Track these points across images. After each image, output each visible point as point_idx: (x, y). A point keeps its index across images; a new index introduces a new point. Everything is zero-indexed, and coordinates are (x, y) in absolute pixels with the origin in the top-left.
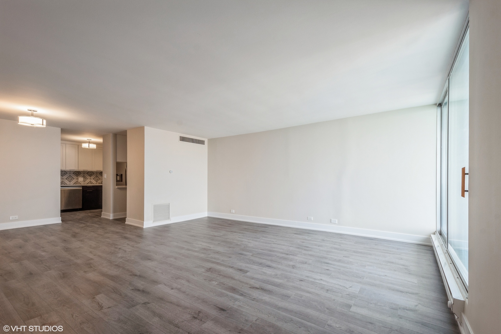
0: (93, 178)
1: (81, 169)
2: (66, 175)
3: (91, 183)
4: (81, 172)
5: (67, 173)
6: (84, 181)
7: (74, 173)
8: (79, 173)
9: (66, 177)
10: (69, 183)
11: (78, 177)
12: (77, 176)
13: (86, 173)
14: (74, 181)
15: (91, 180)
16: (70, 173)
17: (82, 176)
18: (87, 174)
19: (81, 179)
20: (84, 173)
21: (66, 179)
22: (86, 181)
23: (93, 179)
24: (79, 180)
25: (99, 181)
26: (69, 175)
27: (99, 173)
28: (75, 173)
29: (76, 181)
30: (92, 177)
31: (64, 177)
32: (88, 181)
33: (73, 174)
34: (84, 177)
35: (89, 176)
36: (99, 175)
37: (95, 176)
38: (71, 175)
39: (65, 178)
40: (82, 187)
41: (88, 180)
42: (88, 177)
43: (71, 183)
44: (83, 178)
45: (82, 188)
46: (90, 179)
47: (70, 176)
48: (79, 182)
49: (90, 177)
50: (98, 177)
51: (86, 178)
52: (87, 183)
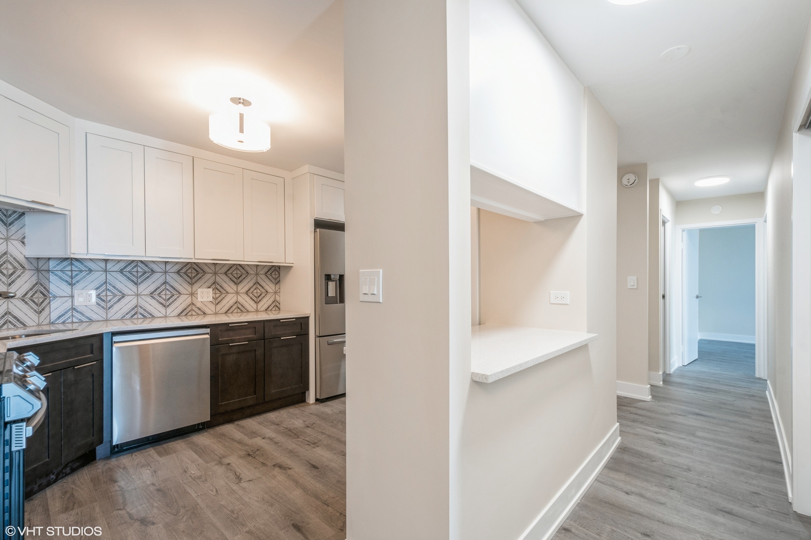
0: (244, 290)
1: (205, 254)
2: (150, 281)
3: (242, 310)
4: (206, 269)
5: (153, 272)
6: (217, 302)
7: (178, 272)
8: (198, 273)
9: (152, 288)
10: (162, 309)
11: (196, 286)
12: (192, 284)
13: (224, 270)
14: (182, 302)
15: (240, 299)
16: (166, 272)
17: (209, 284)
18: (226, 273)
19: (204, 295)
20: (215, 273)
21: (151, 294)
22: (224, 302)
23: (247, 293)
24: (200, 299)
25: (266, 302)
26: (161, 280)
27: (263, 272)
28: (185, 273)
29: (189, 301)
30: (244, 287)
31: (142, 287)
32: (229, 300)
33: (176, 276)
34: (216, 286)
35: (232, 284)
36: (263, 277)
37: (251, 284)
38: (169, 279)
39: (147, 292)
40: (208, 330)
41: (230, 296)
42: (229, 287)
43: (169, 310)
44: (211, 290)
45: (211, 334)
46: (237, 293)
47: (165, 283)
48: (199, 305)
49: (235, 287)
50: (260, 285)
51: (223, 288)
52: (226, 312)
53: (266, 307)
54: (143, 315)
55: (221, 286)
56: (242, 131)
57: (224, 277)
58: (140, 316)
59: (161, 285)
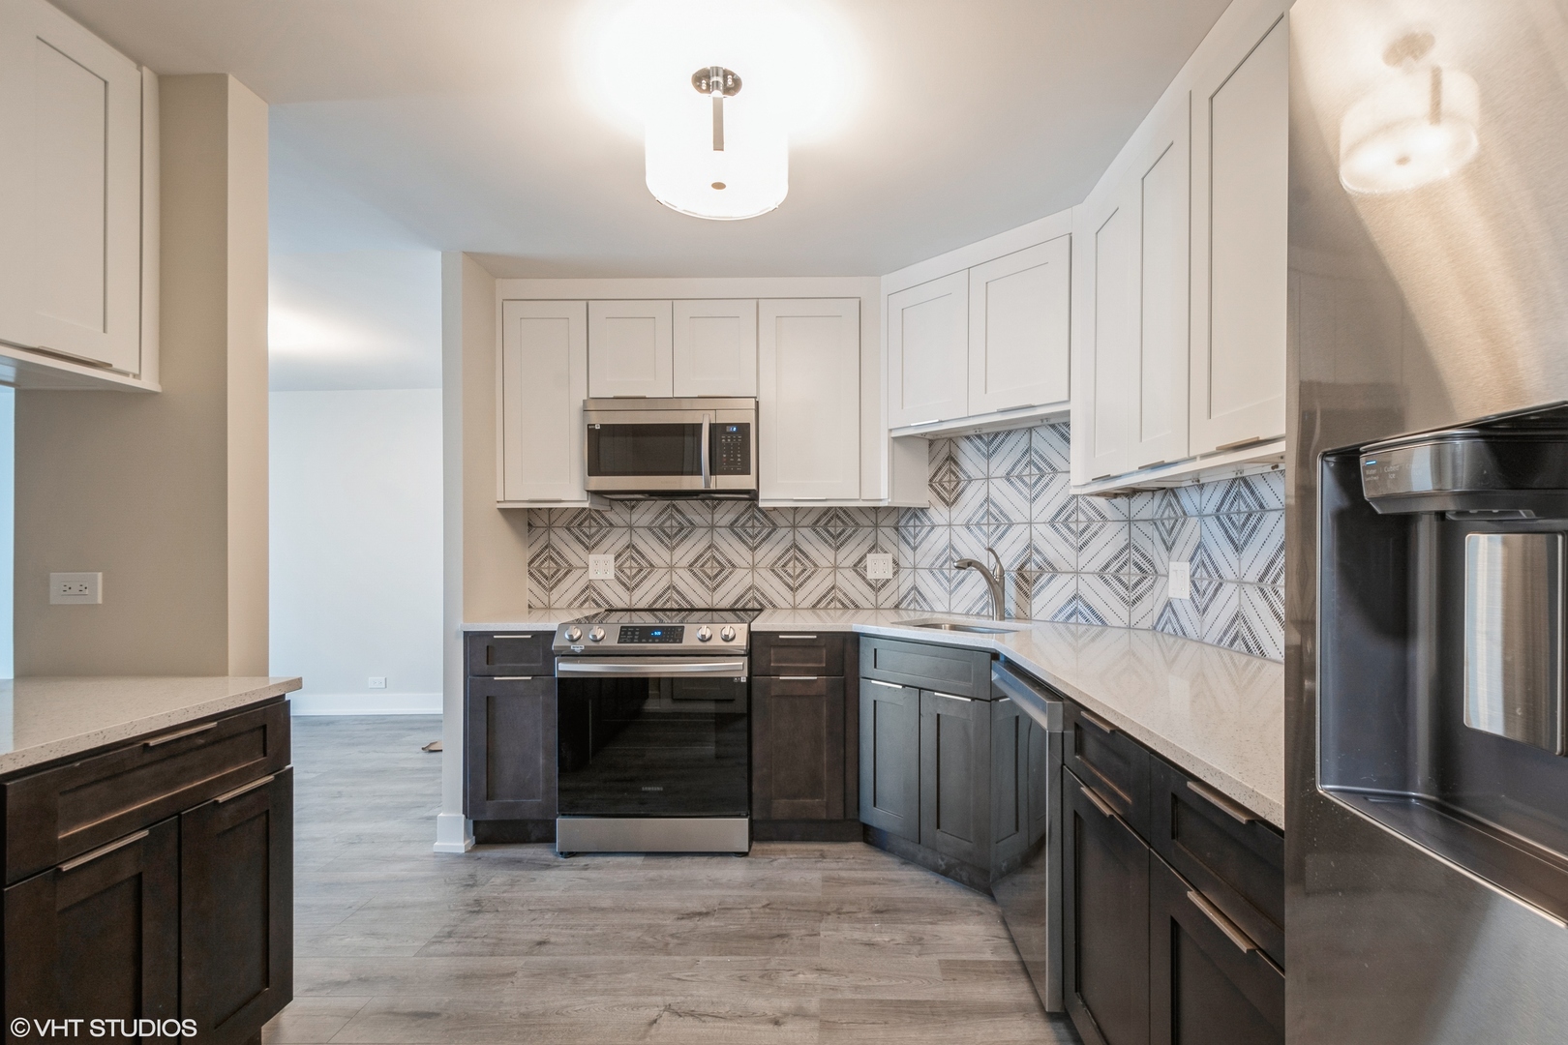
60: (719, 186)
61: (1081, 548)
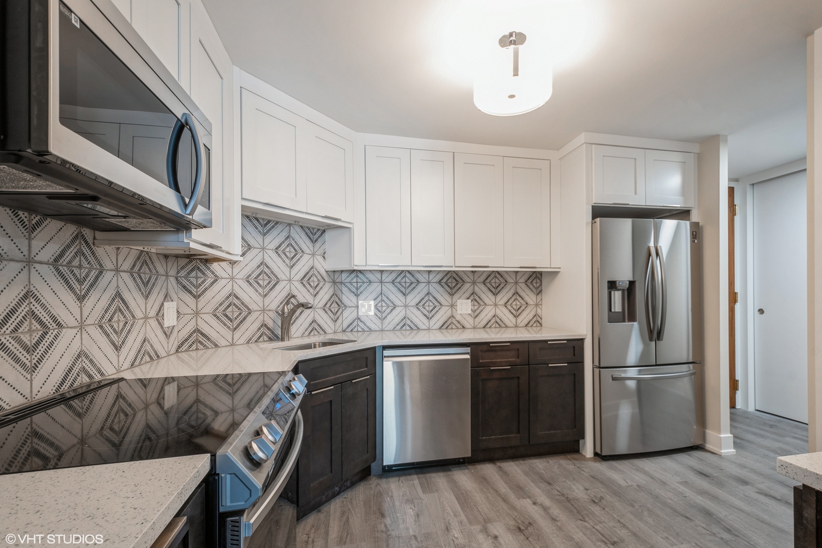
0: (503, 302)
1: (464, 261)
2: (416, 292)
3: (501, 325)
4: (465, 278)
5: (418, 282)
6: (475, 314)
7: (440, 282)
8: (457, 282)
9: (417, 300)
10: (426, 322)
11: (455, 297)
12: (452, 295)
13: (483, 278)
14: (442, 315)
15: (499, 313)
16: (429, 282)
17: (467, 294)
18: (484, 282)
19: (464, 307)
20: (474, 283)
21: (417, 305)
22: (482, 315)
23: (505, 305)
24: (459, 312)
25: (526, 316)
26: (425, 291)
27: (523, 280)
28: (446, 283)
29: (449, 313)
30: (503, 297)
31: (409, 298)
32: (488, 313)
33: (438, 287)
34: (474, 297)
35: (490, 295)
36: (523, 285)
37: (510, 295)
38: (432, 290)
39: (414, 303)
40: (468, 350)
41: (488, 309)
42: (488, 298)
43: (432, 323)
44: (469, 301)
45: (472, 355)
46: (496, 305)
47: (428, 294)
48: (458, 317)
49: (492, 297)
50: (520, 296)
51: (481, 299)
52: (484, 327)
53: (526, 322)
54: (410, 327)
55: (479, 297)
56: (516, 73)
57: (482, 287)
58: (409, 328)
59: (425, 297)
60: (512, 96)
61: (315, 295)
